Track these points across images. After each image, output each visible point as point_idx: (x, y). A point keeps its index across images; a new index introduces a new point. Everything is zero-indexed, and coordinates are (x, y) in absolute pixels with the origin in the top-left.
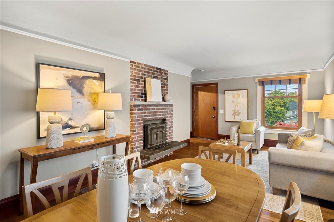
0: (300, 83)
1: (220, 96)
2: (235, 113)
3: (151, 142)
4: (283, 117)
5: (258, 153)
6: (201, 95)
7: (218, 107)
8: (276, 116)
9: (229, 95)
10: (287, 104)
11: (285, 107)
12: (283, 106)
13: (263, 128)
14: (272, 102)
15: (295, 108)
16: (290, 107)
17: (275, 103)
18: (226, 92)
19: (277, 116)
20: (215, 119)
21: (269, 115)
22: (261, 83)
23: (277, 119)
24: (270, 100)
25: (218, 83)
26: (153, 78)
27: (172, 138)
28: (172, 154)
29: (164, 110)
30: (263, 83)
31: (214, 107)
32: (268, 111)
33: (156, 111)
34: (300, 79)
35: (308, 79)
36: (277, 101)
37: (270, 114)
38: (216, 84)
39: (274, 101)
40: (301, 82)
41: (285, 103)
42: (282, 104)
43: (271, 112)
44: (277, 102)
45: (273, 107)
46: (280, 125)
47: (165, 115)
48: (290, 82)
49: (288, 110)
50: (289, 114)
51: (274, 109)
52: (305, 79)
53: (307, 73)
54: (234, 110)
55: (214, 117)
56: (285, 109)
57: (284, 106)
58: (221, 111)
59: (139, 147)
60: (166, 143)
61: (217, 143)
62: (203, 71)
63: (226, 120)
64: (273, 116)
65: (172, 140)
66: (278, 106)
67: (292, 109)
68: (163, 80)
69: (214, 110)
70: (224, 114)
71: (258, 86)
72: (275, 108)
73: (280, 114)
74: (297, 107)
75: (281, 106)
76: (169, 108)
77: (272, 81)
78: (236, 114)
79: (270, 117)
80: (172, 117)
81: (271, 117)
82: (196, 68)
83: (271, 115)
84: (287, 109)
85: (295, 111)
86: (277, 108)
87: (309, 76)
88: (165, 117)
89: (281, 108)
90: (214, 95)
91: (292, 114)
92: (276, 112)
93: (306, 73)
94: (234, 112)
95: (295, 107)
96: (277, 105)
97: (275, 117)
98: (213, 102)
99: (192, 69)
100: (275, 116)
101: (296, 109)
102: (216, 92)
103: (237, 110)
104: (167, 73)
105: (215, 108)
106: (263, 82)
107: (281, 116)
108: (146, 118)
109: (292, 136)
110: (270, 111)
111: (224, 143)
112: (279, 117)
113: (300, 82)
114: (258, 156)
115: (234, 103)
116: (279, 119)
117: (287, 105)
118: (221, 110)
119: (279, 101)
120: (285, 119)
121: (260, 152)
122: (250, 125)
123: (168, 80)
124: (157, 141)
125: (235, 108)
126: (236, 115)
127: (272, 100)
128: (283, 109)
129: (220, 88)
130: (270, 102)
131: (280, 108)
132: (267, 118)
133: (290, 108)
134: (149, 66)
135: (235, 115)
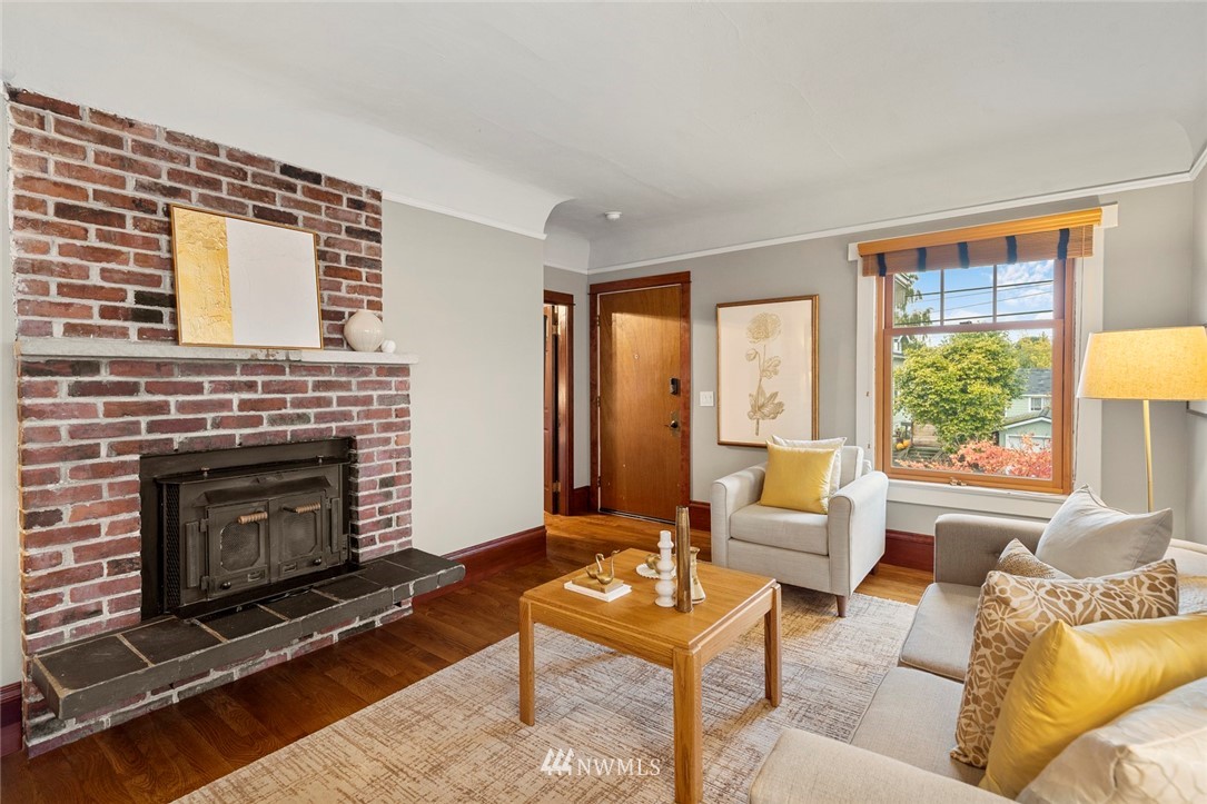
0: (1062, 252)
1: (699, 330)
2: (760, 408)
3: (206, 572)
4: (997, 420)
5: (841, 615)
6: (626, 325)
7: (689, 381)
8: (972, 416)
9: (735, 326)
10: (1011, 372)
11: (1005, 386)
12: (997, 380)
13: (881, 479)
14: (959, 366)
15: (1042, 389)
16: (1022, 383)
17: (970, 369)
18: (721, 310)
19: (974, 418)
20: (680, 435)
21: (946, 412)
22: (873, 263)
23: (977, 428)
24: (953, 360)
25: (689, 272)
26: (256, 216)
27: (407, 532)
28: (411, 612)
29: (333, 395)
30: (880, 262)
31: (674, 382)
32: (943, 400)
33: (263, 401)
34: (1065, 233)
35: (1106, 230)
36: (977, 364)
37: (951, 408)
38: (683, 279)
39: (965, 364)
40: (1070, 246)
41: (1003, 369)
42: (995, 375)
43: (954, 401)
44: (977, 367)
45: (961, 384)
46: (978, 455)
47: (346, 416)
48: (1012, 249)
49: (1015, 394)
50: (1018, 408)
51: (964, 391)
52: (1090, 229)
53: (1101, 202)
54: (755, 394)
55: (675, 426)
56: (1003, 393)
57: (1001, 379)
58: (702, 399)
59: (98, 612)
60: (353, 563)
61: (569, 586)
62: (615, 216)
63: (724, 439)
64: (962, 416)
65: (400, 545)
66: (979, 381)
67: (1030, 391)
68: (343, 236)
69: (674, 393)
70: (715, 409)
71: (860, 278)
72: (970, 389)
73: (988, 408)
74: (1050, 385)
75: (991, 381)
76: (380, 383)
77: (922, 252)
78: (766, 410)
79: (952, 420)
80: (405, 426)
81: (955, 422)
82: (572, 198)
83: (955, 413)
84: (1012, 391)
85: (1039, 399)
86: (976, 388)
87: (1109, 217)
88: (343, 429)
89: (991, 389)
90: (673, 326)
91: (1030, 411)
92: (971, 403)
93: (1092, 204)
94: (756, 400)
95: (1042, 385)
96: (975, 379)
97: (967, 421)
98: (672, 357)
99: (548, 203)
100: (969, 415)
101: (1043, 392)
102: (684, 313)
103: (768, 395)
104: (377, 203)
105: (679, 388)
106: (881, 257)
107: (989, 417)
108: (171, 440)
109: (1006, 602)
110: (952, 397)
111: (603, 591)
112: (983, 420)
113: (1065, 246)
114: (838, 634)
115: (756, 361)
116: (983, 427)
117: (1014, 377)
118: (702, 393)
119: (985, 362)
120: (1006, 427)
121: (854, 603)
122: (808, 464)
123: (383, 241)
124: (262, 560)
125: (760, 387)
126: (765, 417)
127: (959, 361)
128: (997, 389)
129: (699, 296)
130: (950, 369)
131: (988, 389)
132: (940, 423)
133: (1025, 388)
134: (214, 148)
135: (758, 415)
